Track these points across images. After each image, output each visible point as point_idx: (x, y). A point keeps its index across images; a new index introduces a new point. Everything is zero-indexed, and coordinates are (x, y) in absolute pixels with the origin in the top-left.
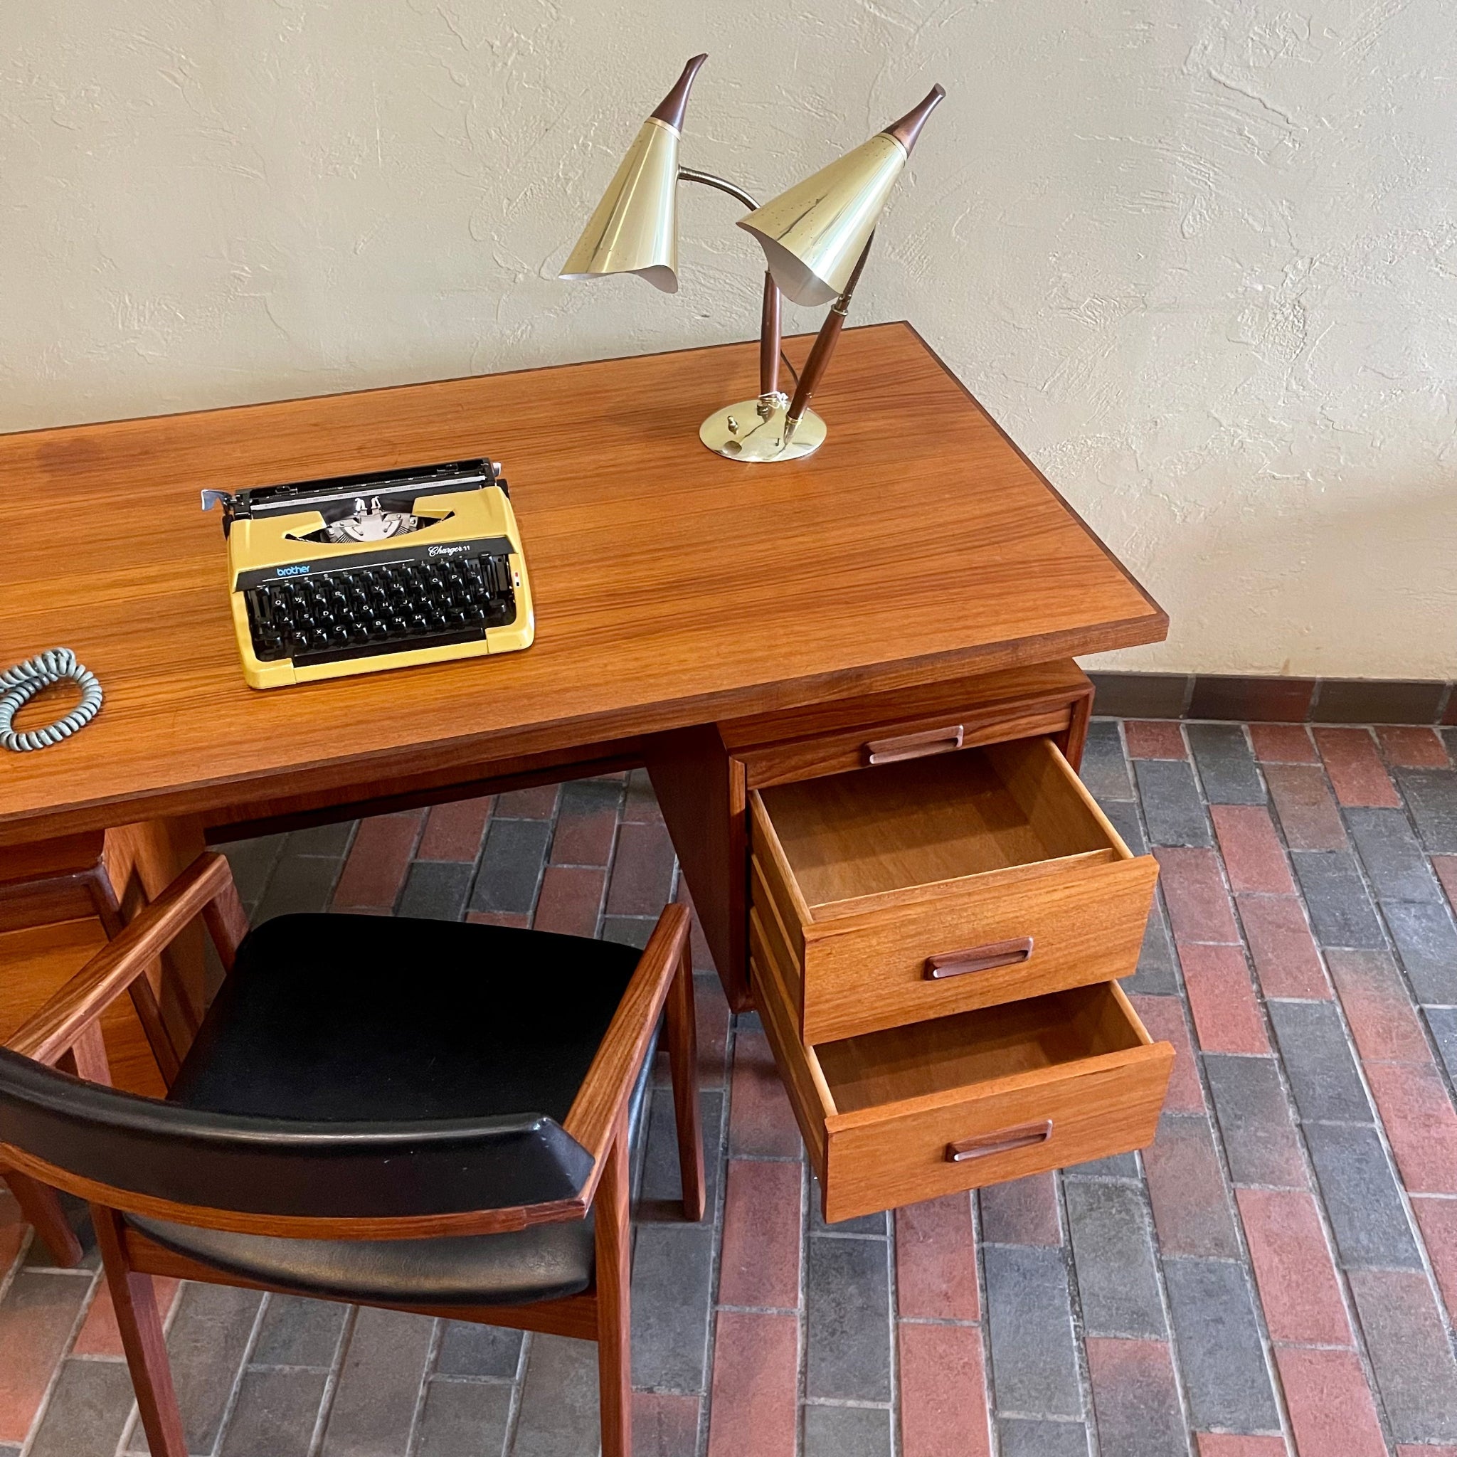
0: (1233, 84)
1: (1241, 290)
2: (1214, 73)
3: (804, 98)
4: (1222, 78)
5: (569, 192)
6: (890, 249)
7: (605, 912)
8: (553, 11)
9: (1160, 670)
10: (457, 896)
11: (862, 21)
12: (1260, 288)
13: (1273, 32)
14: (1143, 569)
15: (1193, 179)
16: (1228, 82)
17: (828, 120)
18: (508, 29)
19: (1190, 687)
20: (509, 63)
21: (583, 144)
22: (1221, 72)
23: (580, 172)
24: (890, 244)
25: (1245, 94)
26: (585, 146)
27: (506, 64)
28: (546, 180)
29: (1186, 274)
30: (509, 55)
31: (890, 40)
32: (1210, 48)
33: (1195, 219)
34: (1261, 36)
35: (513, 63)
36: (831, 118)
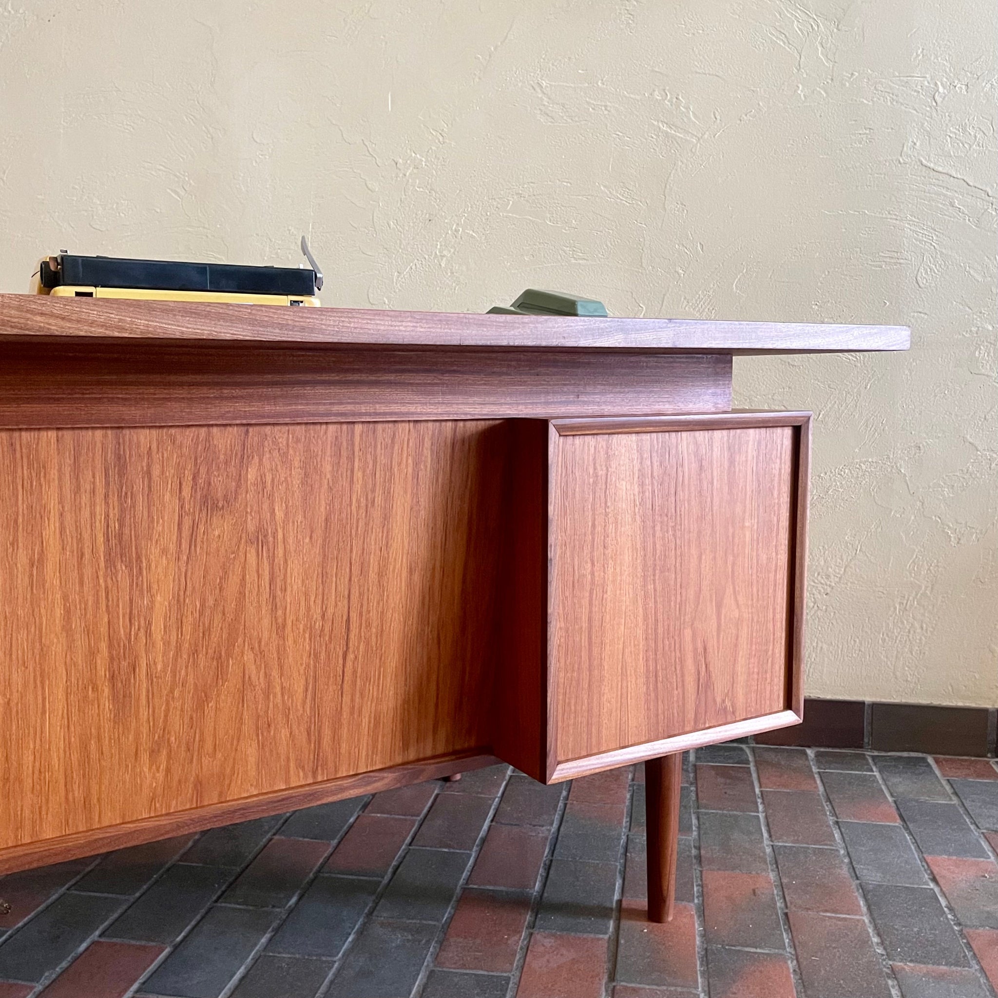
0: (940, 169)
1: (974, 329)
2: (924, 161)
3: (617, 192)
4: (932, 165)
5: (443, 265)
6: (685, 303)
7: (410, 844)
8: (441, 138)
9: (960, 704)
10: (267, 828)
11: (658, 136)
12: (990, 328)
13: (964, 130)
14: (928, 592)
15: (920, 241)
16: (936, 168)
17: (635, 206)
18: (409, 151)
19: (992, 720)
20: (408, 174)
21: (456, 230)
22: (929, 161)
23: (452, 250)
24: (685, 298)
25: (951, 176)
26: (457, 231)
27: (405, 175)
28: (427, 257)
29: (926, 317)
30: (408, 169)
31: (679, 148)
32: (918, 144)
33: (926, 273)
34: (955, 134)
35: (410, 174)
36: (638, 205)
